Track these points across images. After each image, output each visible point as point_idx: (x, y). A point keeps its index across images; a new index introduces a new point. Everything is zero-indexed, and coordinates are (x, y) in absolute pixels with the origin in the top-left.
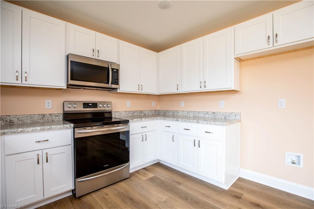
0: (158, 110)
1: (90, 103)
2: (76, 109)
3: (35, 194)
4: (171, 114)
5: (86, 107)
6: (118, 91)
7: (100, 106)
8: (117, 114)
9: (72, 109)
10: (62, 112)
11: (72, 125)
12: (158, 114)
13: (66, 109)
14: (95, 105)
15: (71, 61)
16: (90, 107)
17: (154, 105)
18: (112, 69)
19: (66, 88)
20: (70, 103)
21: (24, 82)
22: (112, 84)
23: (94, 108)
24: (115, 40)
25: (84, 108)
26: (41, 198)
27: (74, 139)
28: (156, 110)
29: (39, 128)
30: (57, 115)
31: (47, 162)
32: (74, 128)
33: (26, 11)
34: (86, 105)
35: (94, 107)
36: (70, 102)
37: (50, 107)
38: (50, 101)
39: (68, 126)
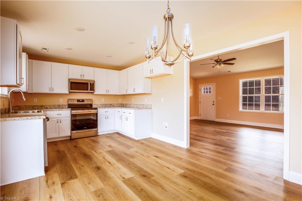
0: (123, 104)
1: (81, 100)
2: (74, 103)
3: (56, 134)
4: (128, 106)
6: (94, 94)
7: (86, 101)
8: (96, 105)
9: (72, 103)
10: (67, 104)
11: (70, 109)
12: (123, 106)
13: (69, 103)
15: (71, 82)
17: (120, 101)
18: (90, 83)
19: (68, 93)
21: (52, 92)
22: (90, 90)
24: (92, 68)
25: (77, 102)
26: (58, 136)
27: (71, 115)
28: (122, 104)
29: (58, 109)
30: (65, 105)
31: (60, 122)
32: (71, 110)
33: (53, 64)
35: (83, 102)
36: (71, 100)
37: (62, 102)
38: (62, 99)
39: (69, 109)
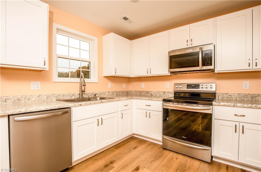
1: (193, 85)
5: (189, 88)
9: (179, 89)
10: (173, 91)
14: (197, 86)
16: (193, 88)
19: (169, 74)
20: (177, 84)
21: (150, 74)
22: (203, 66)
23: (196, 89)
25: (187, 88)
30: (171, 93)
34: (189, 86)
